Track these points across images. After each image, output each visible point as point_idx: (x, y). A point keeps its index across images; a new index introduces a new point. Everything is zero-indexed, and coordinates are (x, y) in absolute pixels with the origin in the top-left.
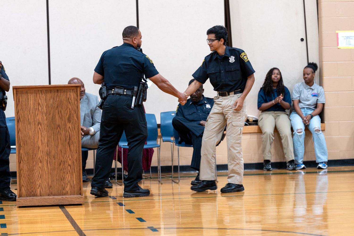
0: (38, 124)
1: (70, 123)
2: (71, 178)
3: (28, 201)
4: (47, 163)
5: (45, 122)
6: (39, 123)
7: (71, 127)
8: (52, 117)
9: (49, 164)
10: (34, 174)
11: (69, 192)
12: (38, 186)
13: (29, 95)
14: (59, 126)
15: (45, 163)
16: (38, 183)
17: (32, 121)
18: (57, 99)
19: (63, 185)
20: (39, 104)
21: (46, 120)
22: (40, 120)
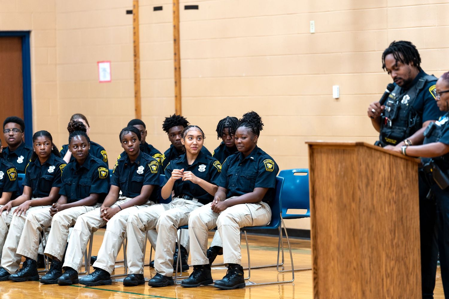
1: (354, 202)
2: (356, 288)
5: (335, 199)
6: (331, 200)
7: (355, 209)
8: (340, 191)
9: (339, 264)
10: (328, 277)
12: (331, 296)
13: (323, 155)
14: (345, 206)
15: (336, 261)
16: (331, 291)
17: (325, 195)
18: (344, 164)
20: (330, 170)
21: (336, 195)
22: (331, 194)
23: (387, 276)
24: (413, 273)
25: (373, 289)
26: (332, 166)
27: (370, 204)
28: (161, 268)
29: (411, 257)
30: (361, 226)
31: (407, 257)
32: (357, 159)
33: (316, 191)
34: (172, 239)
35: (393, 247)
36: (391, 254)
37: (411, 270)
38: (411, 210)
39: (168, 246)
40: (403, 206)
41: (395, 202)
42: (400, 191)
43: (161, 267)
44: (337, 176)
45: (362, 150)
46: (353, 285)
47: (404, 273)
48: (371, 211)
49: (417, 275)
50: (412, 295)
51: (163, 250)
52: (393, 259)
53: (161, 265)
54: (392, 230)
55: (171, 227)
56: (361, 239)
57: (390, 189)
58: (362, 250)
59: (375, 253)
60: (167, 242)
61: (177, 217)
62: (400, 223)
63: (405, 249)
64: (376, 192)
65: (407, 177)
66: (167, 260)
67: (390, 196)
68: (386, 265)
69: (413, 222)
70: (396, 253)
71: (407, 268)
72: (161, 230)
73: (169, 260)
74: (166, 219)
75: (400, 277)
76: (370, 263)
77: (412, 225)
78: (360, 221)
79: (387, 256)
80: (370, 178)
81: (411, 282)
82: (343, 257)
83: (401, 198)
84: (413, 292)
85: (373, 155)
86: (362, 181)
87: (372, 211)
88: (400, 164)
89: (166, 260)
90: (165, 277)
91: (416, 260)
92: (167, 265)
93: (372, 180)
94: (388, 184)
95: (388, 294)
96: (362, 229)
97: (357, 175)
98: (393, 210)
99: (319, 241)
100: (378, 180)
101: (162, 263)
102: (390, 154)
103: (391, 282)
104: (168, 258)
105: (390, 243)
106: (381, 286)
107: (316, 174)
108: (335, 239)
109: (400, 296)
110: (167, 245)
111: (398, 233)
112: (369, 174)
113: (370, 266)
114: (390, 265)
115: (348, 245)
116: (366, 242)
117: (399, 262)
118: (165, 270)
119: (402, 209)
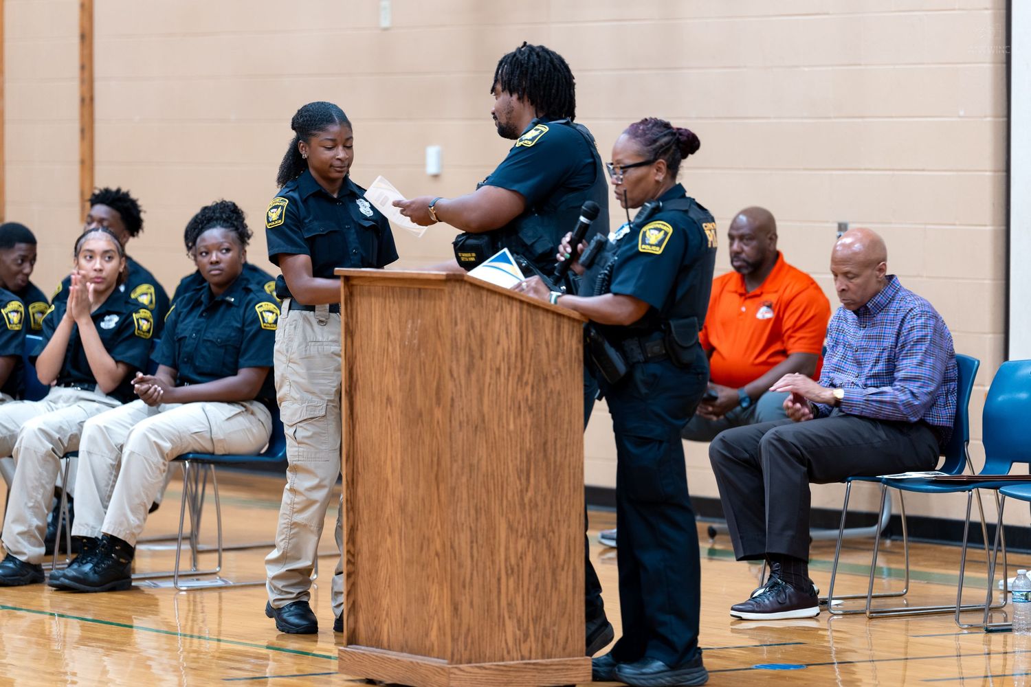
0: (387, 404)
1: (439, 406)
2: (439, 598)
3: (357, 659)
4: (401, 540)
5: (398, 398)
6: (388, 399)
7: (440, 422)
8: (410, 382)
9: (403, 544)
10: (379, 572)
11: (436, 648)
12: (385, 612)
13: (373, 300)
14: (421, 415)
15: (397, 537)
16: (385, 602)
17: (376, 390)
18: (419, 321)
19: (425, 621)
20: (389, 334)
21: (400, 390)
22: (391, 389)
23: (510, 572)
24: (566, 568)
25: (476, 600)
26: (393, 326)
27: (475, 412)
28: (19, 545)
29: (563, 531)
30: (453, 459)
31: (554, 532)
32: (449, 312)
33: (357, 380)
34: (48, 480)
35: (525, 508)
36: (519, 522)
37: (561, 560)
38: (566, 426)
39: (36, 497)
40: (549, 420)
41: (531, 409)
42: (542, 384)
43: (19, 542)
44: (403, 347)
45: (459, 291)
46: (434, 590)
47: (547, 564)
48: (476, 427)
49: (575, 570)
50: (564, 614)
51: (26, 504)
52: (521, 536)
53: (19, 538)
54: (522, 471)
55: (47, 455)
56: (453, 490)
57: (520, 378)
58: (455, 513)
59: (483, 519)
60: (36, 486)
61: (62, 432)
62: (541, 455)
63: (551, 514)
64: (490, 384)
65: (558, 353)
66: (33, 528)
67: (520, 396)
68: (507, 549)
69: (568, 452)
70: (531, 521)
71: (553, 555)
72: (24, 459)
73: (38, 528)
74: (37, 435)
75: (537, 574)
76: (472, 542)
77: (567, 459)
78: (451, 448)
79: (510, 527)
80: (477, 355)
81: (562, 587)
82: (413, 528)
83: (543, 400)
84: (565, 608)
85: (484, 305)
86: (458, 360)
87: (480, 426)
88: (543, 323)
89: (30, 526)
90: (26, 565)
91: (575, 538)
92: (32, 539)
93: (481, 358)
94: (516, 368)
95: (510, 612)
96: (455, 466)
97: (448, 346)
98: (526, 425)
99: (360, 491)
100: (493, 359)
101: (21, 534)
102: (521, 302)
103: (518, 584)
104: (36, 522)
105: (517, 499)
106: (495, 594)
107: (357, 343)
108: (396, 488)
109: (537, 617)
110: (35, 494)
111: (535, 476)
112: (474, 347)
113: (472, 548)
114: (516, 548)
115: (423, 500)
116: (465, 496)
117: (537, 541)
118: (25, 547)
119: (546, 424)
